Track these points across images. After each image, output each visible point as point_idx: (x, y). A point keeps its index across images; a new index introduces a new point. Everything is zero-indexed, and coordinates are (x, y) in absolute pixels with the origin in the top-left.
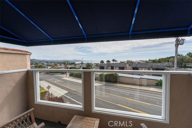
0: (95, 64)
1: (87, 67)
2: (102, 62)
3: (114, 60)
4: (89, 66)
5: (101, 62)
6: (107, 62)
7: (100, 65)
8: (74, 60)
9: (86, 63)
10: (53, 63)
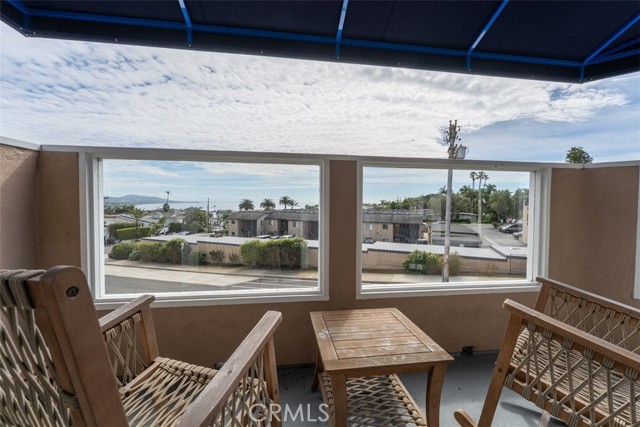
0: (218, 212)
1: (189, 223)
2: (247, 205)
3: (285, 201)
4: (196, 220)
5: (241, 206)
6: (263, 205)
7: (240, 216)
9: (181, 210)
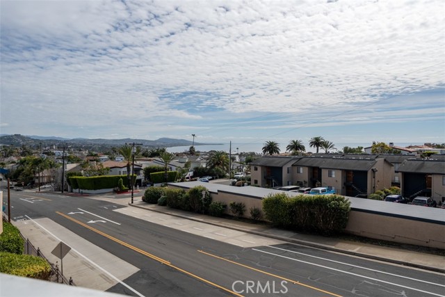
0: (241, 155)
1: (213, 167)
2: (271, 148)
3: (317, 143)
4: (218, 164)
5: (266, 149)
6: (290, 147)
7: (263, 162)
8: (161, 140)
9: (206, 153)
10: (86, 148)
